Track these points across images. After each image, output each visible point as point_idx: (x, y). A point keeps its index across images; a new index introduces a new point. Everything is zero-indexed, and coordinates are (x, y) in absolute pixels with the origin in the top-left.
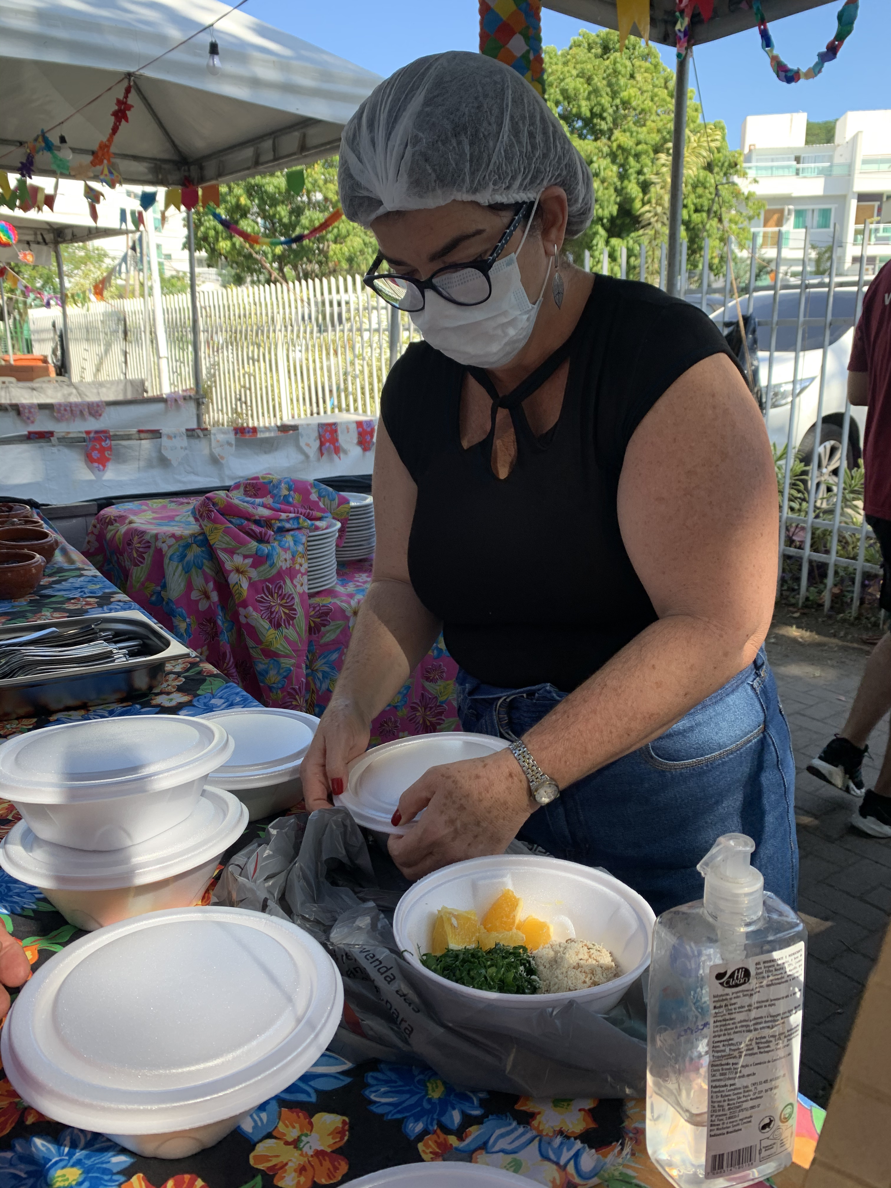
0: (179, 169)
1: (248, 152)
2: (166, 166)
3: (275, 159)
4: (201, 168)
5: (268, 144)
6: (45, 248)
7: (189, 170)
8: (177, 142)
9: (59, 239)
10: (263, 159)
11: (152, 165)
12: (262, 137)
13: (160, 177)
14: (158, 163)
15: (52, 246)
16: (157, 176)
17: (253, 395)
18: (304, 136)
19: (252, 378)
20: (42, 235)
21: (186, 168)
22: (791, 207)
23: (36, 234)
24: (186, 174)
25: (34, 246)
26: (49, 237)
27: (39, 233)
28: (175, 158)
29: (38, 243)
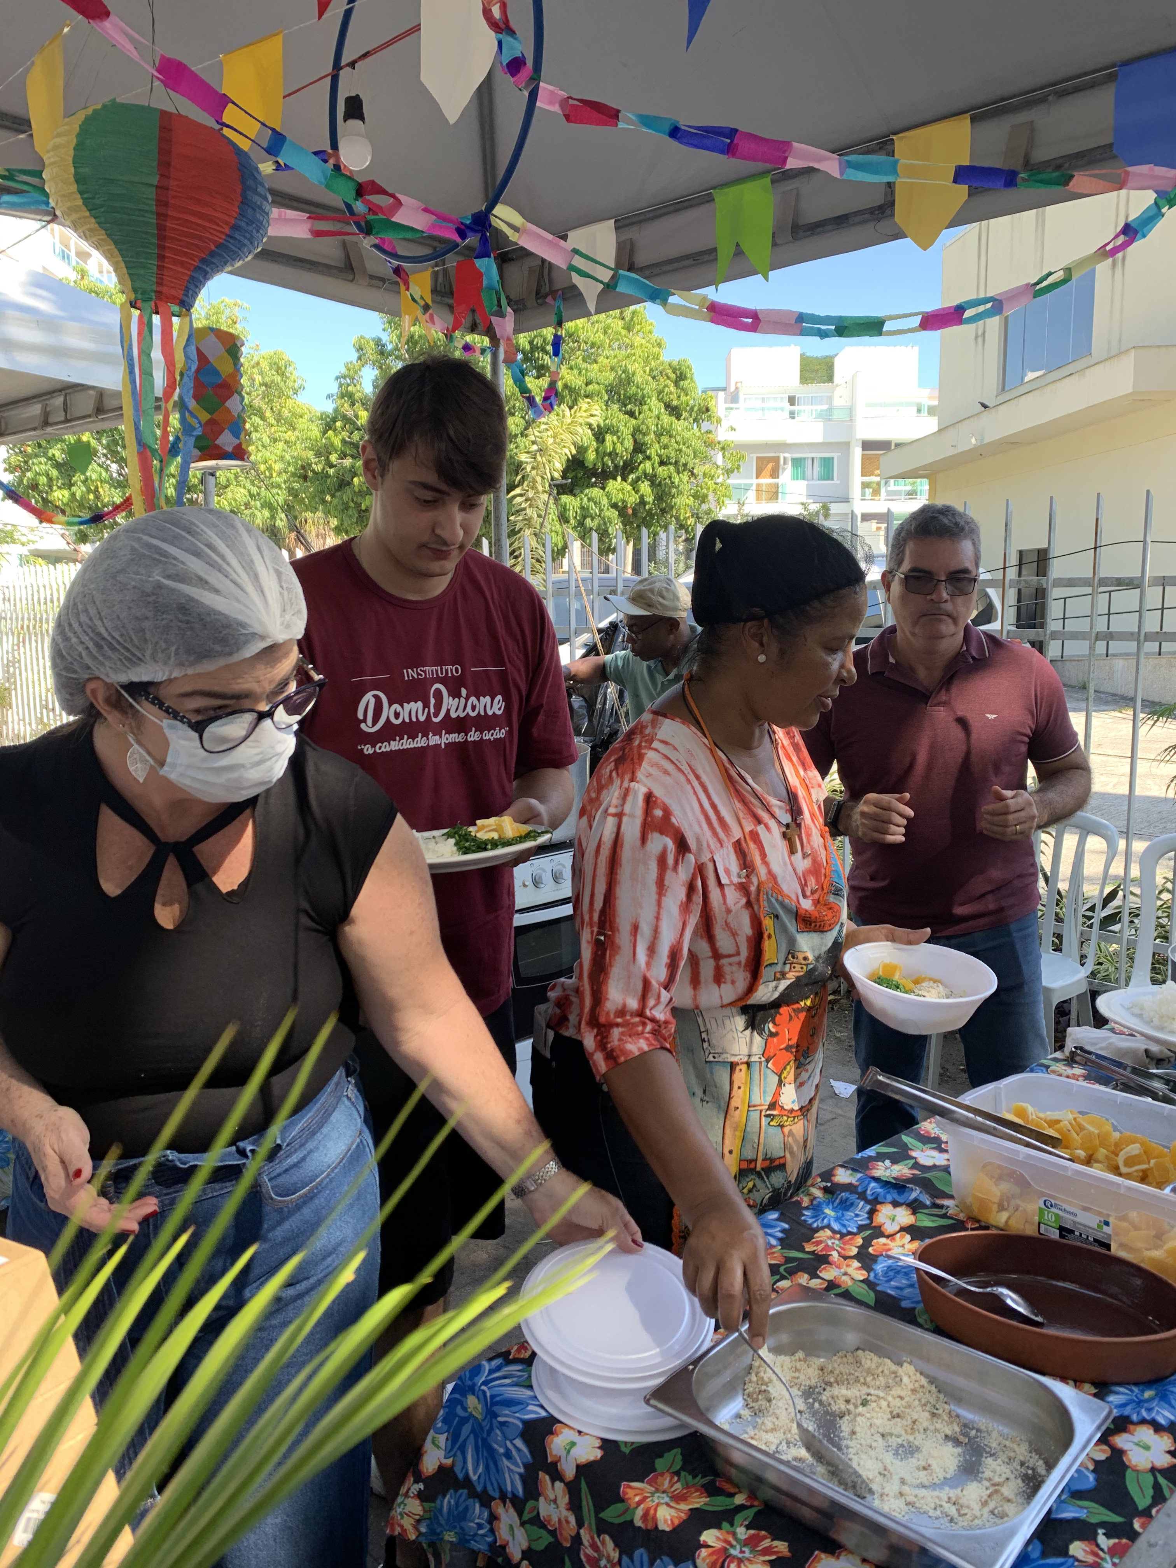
1: (35, 410)
3: (68, 420)
5: (58, 402)
10: (52, 418)
12: (49, 394)
18: (101, 395)
22: (787, 455)
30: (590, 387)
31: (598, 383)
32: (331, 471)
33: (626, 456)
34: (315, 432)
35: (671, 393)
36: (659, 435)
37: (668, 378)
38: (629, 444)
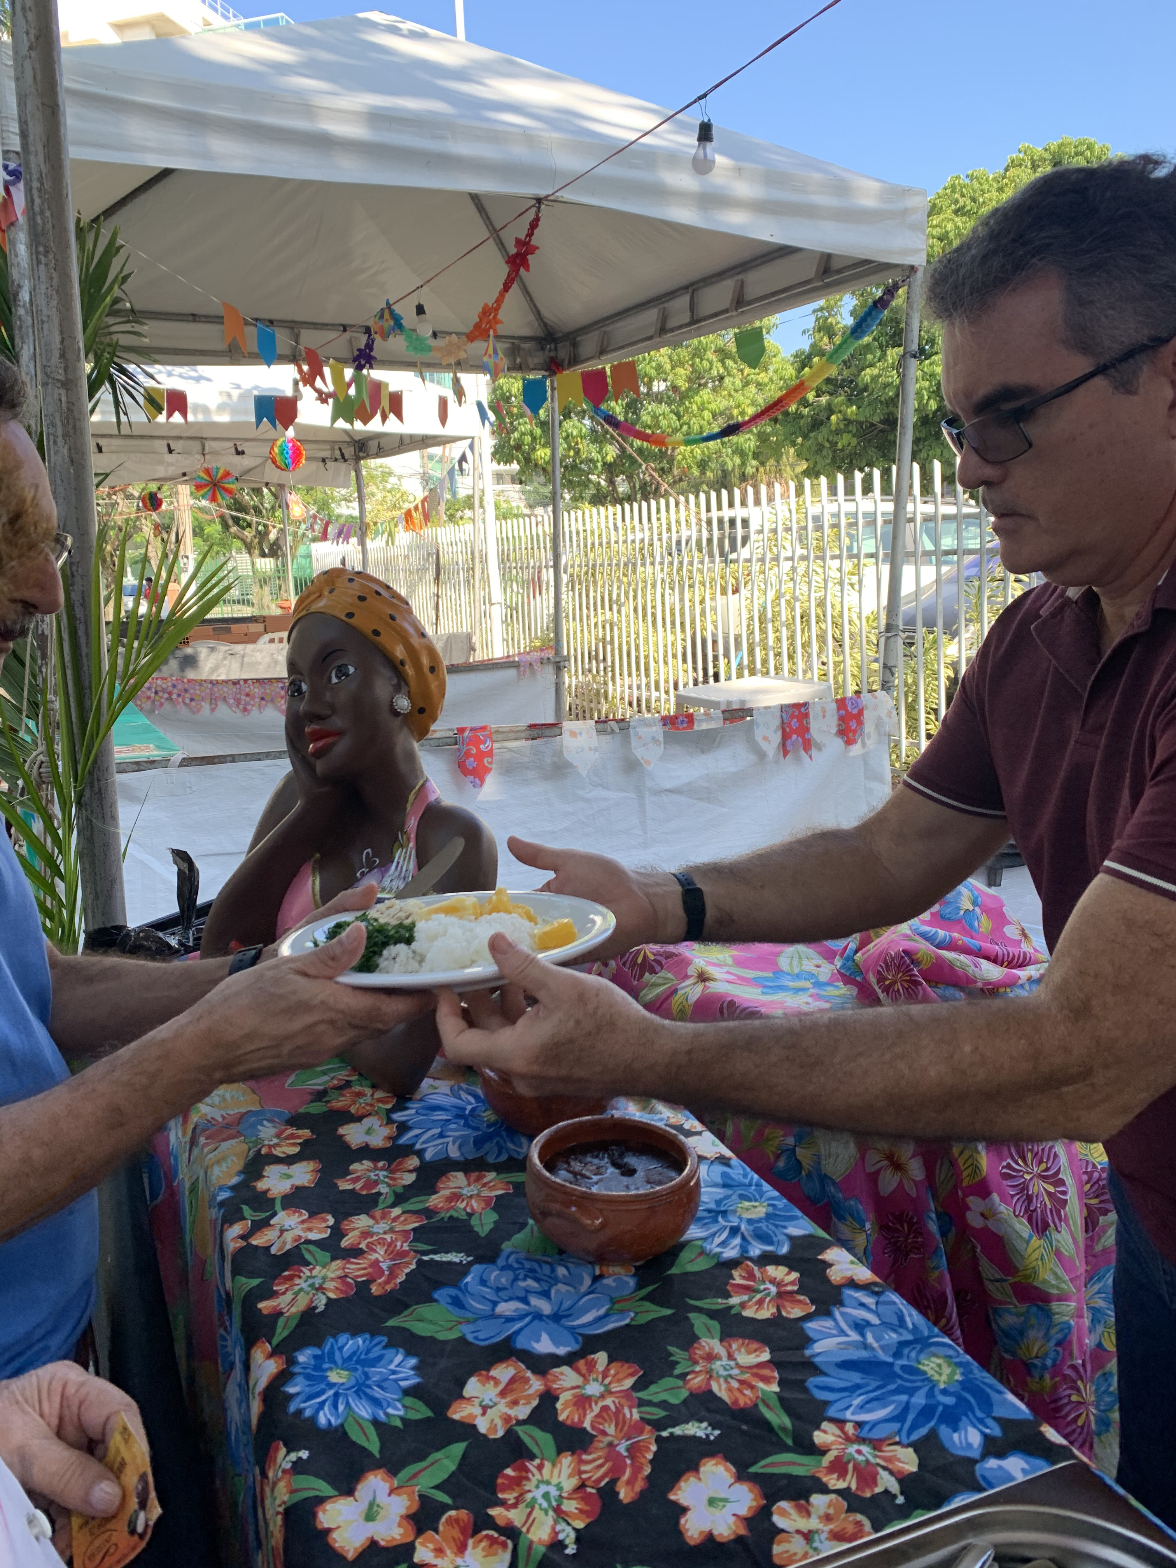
0: (543, 349)
1: (651, 316)
2: (526, 346)
3: (694, 321)
4: (575, 345)
5: (684, 301)
6: (343, 466)
7: (556, 349)
8: (544, 312)
9: (361, 454)
10: (671, 323)
11: (508, 345)
12: (672, 294)
13: (518, 360)
14: (516, 342)
15: (352, 462)
16: (515, 360)
17: (617, 651)
18: (742, 283)
19: (616, 628)
20: (340, 449)
21: (552, 346)
23: (333, 449)
24: (552, 354)
25: (330, 464)
26: (349, 452)
27: (337, 447)
28: (540, 333)
29: (336, 460)
32: (806, 411)
34: (790, 371)
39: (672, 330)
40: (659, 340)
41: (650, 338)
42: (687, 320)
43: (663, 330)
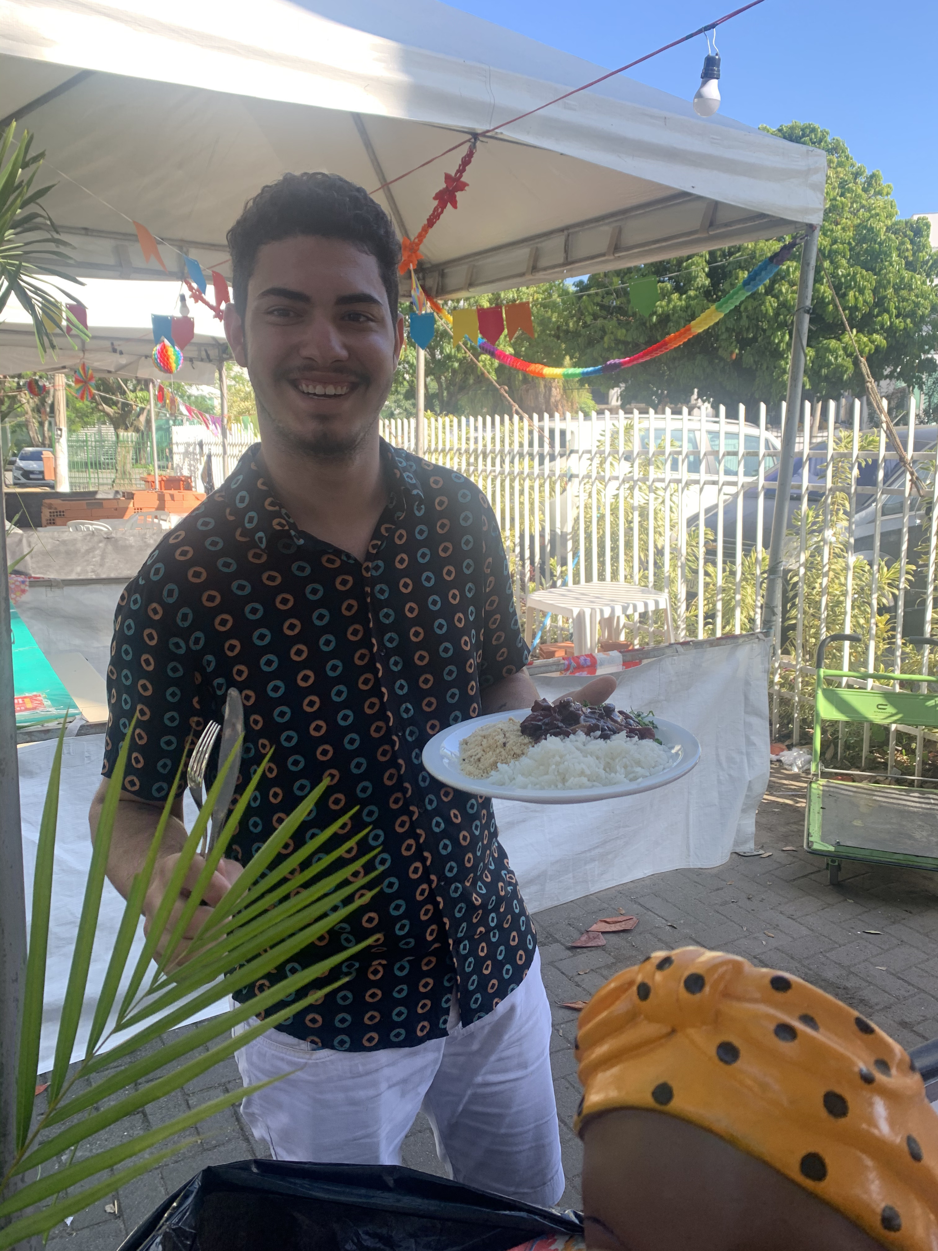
1: (524, 253)
3: (567, 264)
4: (443, 275)
5: (558, 241)
6: (209, 366)
9: (225, 356)
10: (544, 262)
12: (546, 235)
15: (215, 363)
20: (206, 352)
23: (199, 351)
25: (198, 364)
26: (213, 353)
27: (203, 349)
29: (202, 360)
30: (835, 247)
31: (843, 243)
33: (865, 309)
35: (907, 250)
36: (897, 290)
37: (905, 236)
38: (869, 297)
39: (545, 269)
40: (531, 277)
41: (522, 275)
42: (561, 260)
43: (534, 269)
